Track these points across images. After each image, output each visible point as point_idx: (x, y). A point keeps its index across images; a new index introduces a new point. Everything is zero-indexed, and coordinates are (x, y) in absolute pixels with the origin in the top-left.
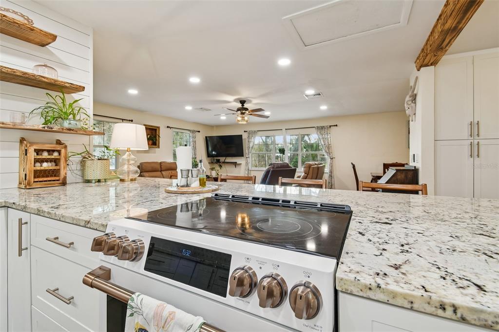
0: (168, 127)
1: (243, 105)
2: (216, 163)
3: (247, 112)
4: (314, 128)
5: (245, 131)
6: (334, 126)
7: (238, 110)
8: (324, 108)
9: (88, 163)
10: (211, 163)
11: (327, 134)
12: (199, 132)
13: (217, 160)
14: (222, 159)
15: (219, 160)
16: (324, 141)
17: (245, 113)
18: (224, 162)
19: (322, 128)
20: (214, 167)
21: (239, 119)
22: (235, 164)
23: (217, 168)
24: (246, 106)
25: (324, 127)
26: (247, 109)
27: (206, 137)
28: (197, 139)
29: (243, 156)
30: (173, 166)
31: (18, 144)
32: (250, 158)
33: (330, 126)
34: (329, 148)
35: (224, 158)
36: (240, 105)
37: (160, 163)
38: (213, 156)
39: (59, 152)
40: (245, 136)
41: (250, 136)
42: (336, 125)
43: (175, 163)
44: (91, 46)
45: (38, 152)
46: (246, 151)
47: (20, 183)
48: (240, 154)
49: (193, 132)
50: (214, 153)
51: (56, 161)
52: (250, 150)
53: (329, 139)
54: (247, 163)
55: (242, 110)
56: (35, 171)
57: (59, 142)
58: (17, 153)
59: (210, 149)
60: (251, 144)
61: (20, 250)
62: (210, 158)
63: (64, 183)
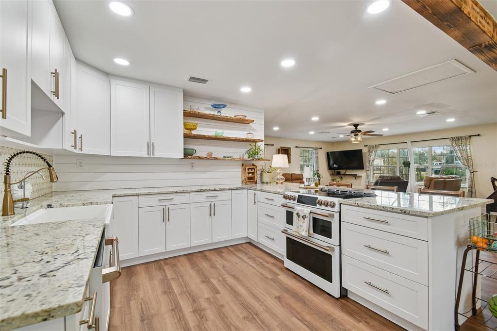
0: (296, 147)
1: (356, 128)
2: (337, 175)
3: (360, 134)
4: (448, 140)
5: (365, 146)
6: (476, 135)
7: (352, 132)
8: (451, 120)
9: (264, 174)
10: (332, 175)
11: (466, 145)
12: (321, 148)
13: (337, 172)
14: (342, 172)
15: (340, 172)
16: (461, 153)
17: (358, 134)
18: (344, 175)
19: (459, 138)
20: (335, 178)
21: (353, 139)
22: (356, 176)
23: (338, 179)
24: (359, 128)
25: (461, 137)
26: (360, 131)
27: (328, 153)
28: (319, 155)
29: (363, 169)
30: (301, 177)
31: (241, 166)
32: (371, 170)
33: (470, 136)
34: (467, 160)
35: (345, 171)
36: (353, 128)
37: (291, 174)
38: (334, 169)
39: (254, 169)
40: (365, 150)
41: (371, 150)
42: (479, 135)
43: (302, 175)
44: (263, 118)
45: (248, 169)
46: (366, 164)
47: (242, 182)
48: (361, 167)
49: (316, 149)
50: (335, 166)
51: (253, 173)
52: (371, 163)
53: (469, 151)
54: (368, 176)
55: (356, 132)
56: (248, 177)
57: (253, 165)
58: (241, 170)
59: (331, 162)
60: (371, 158)
61: (255, 203)
62: (331, 171)
63: (256, 183)
